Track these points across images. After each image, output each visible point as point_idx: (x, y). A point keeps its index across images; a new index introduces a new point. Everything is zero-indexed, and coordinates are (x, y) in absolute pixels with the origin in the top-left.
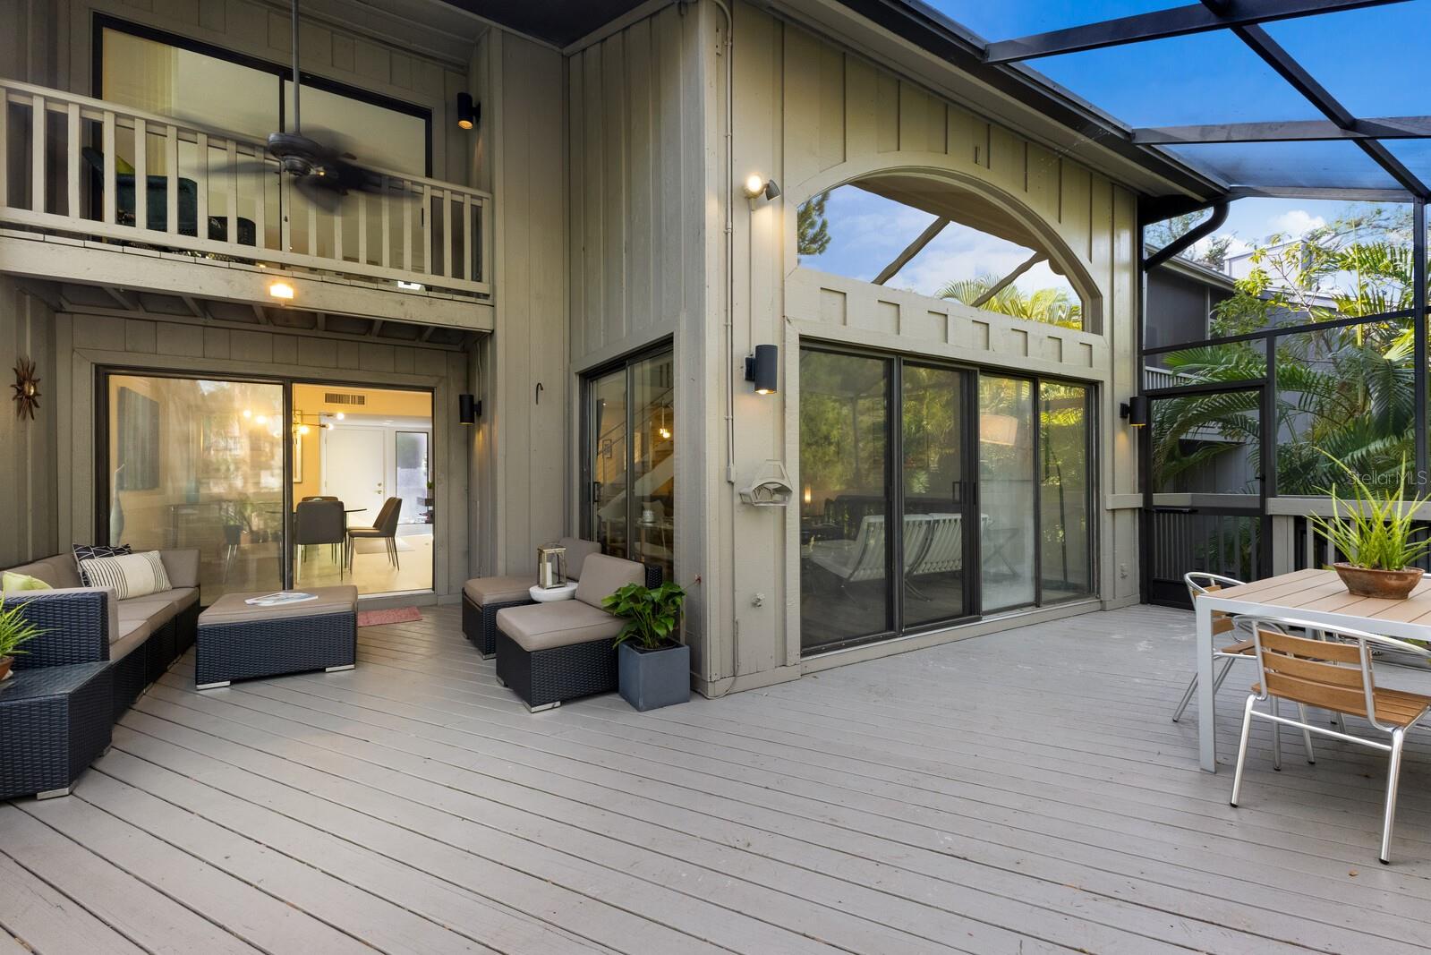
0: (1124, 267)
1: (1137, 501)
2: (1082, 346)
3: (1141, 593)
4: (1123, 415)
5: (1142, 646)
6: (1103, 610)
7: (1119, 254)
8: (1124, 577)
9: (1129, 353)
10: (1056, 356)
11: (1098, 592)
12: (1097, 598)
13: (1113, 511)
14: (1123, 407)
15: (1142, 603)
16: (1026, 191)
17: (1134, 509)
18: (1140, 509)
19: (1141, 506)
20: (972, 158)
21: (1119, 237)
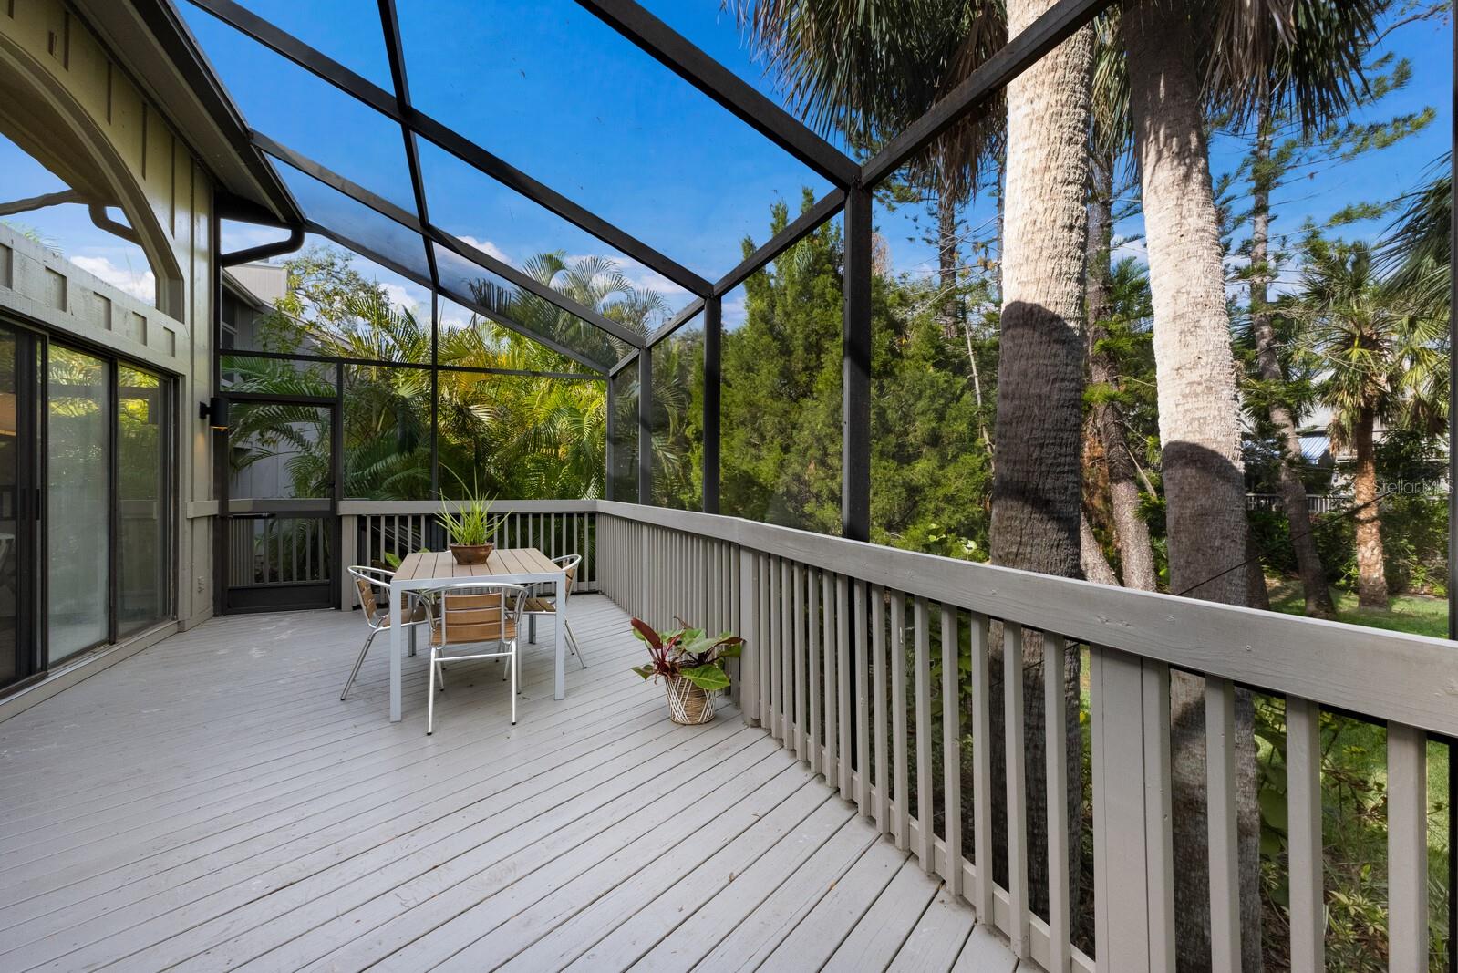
0: (202, 254)
1: (212, 508)
2: (166, 332)
3: (214, 606)
4: (202, 416)
5: (256, 653)
6: (181, 631)
7: (199, 240)
8: (200, 591)
9: (207, 347)
10: (139, 337)
11: (175, 612)
12: (173, 619)
13: (192, 519)
14: (202, 405)
15: (215, 615)
16: (109, 121)
17: (209, 517)
18: (215, 516)
19: (216, 512)
20: (45, 45)
21: (198, 221)
